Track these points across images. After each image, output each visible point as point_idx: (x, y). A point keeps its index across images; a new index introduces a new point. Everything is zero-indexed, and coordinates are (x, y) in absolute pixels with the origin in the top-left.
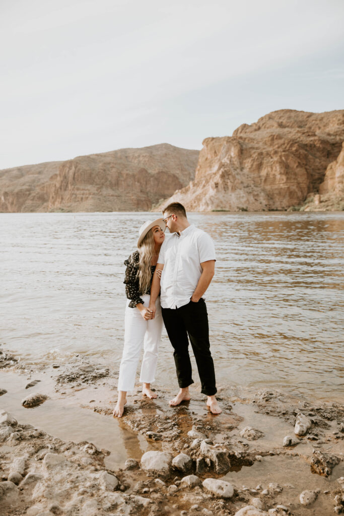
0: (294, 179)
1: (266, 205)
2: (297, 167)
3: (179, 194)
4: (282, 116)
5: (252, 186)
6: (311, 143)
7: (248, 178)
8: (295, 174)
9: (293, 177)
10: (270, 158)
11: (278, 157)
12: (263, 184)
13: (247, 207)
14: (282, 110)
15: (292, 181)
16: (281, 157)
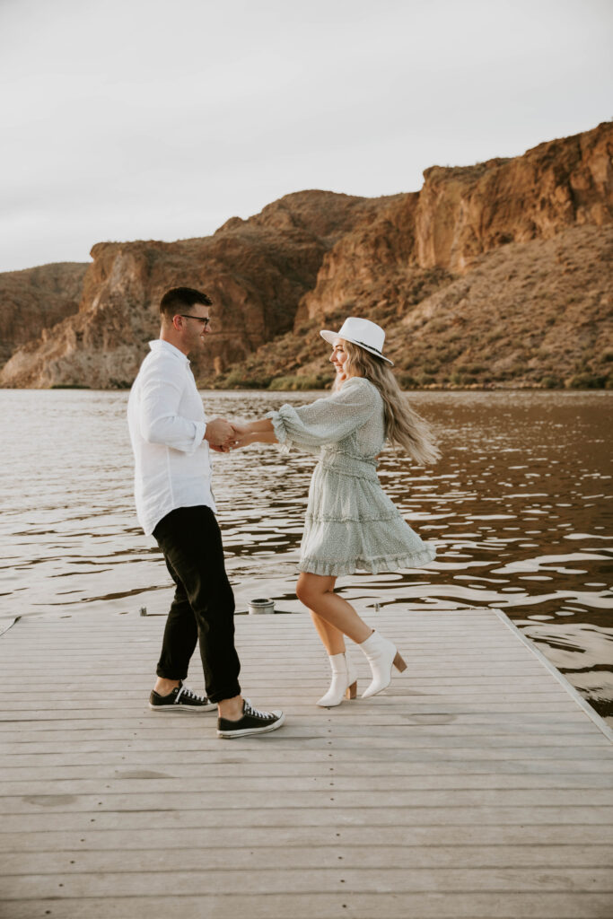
0: (239, 325)
2: (246, 301)
3: (20, 353)
4: (303, 204)
6: (302, 255)
7: (152, 323)
8: (242, 316)
9: (237, 320)
10: (198, 284)
11: (212, 283)
14: (306, 192)
15: (234, 329)
16: (216, 281)
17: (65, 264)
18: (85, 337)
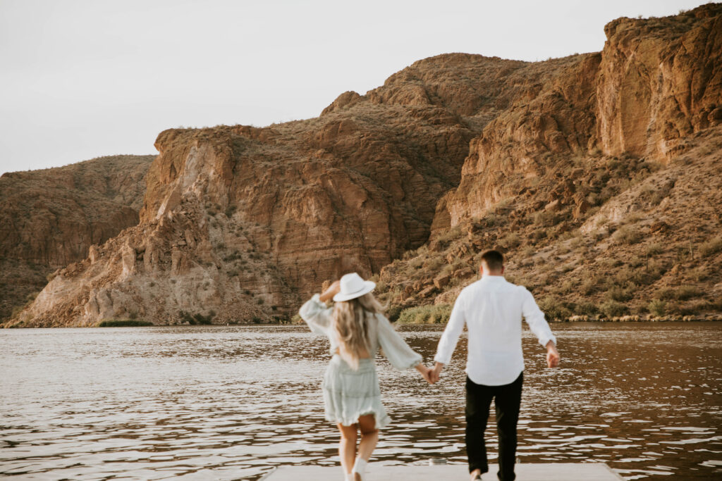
0: (355, 237)
1: (274, 308)
2: (364, 204)
3: (59, 278)
4: (442, 73)
5: (245, 256)
7: (238, 235)
8: (359, 225)
9: (352, 231)
10: (300, 182)
11: (319, 181)
12: (276, 250)
13: (212, 314)
14: (445, 57)
15: (349, 242)
16: (324, 179)
17: (121, 157)
18: (146, 257)
